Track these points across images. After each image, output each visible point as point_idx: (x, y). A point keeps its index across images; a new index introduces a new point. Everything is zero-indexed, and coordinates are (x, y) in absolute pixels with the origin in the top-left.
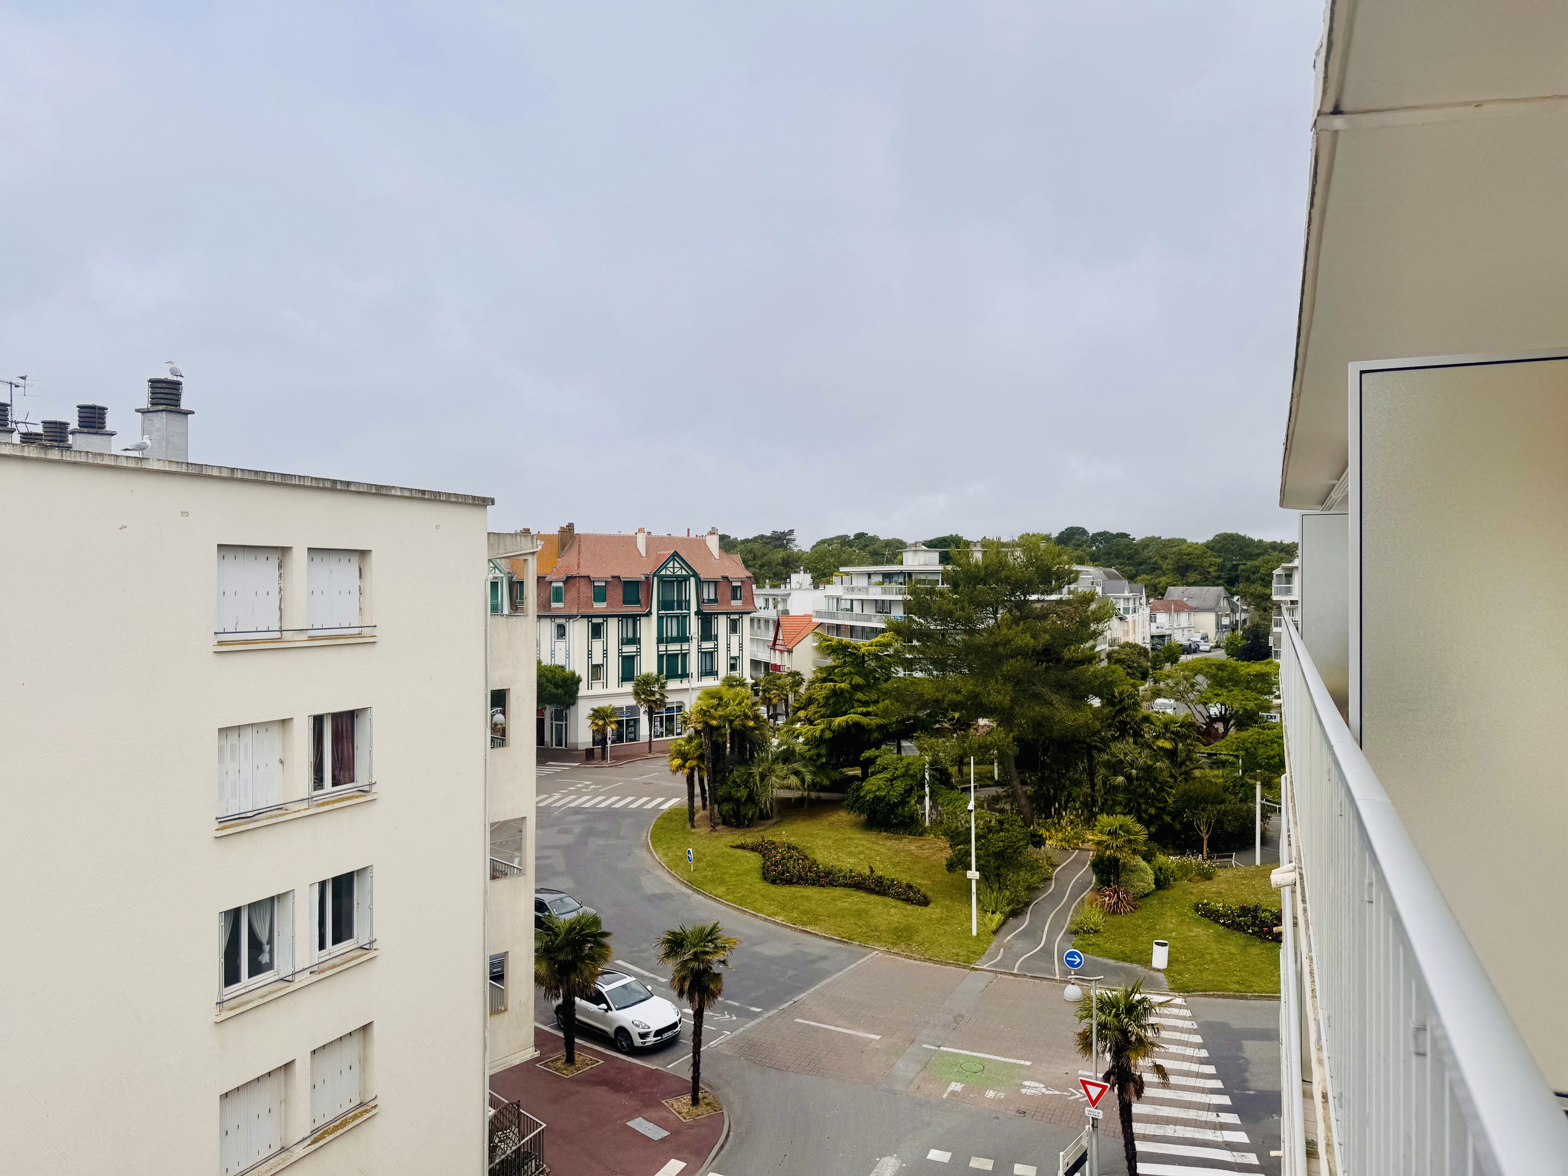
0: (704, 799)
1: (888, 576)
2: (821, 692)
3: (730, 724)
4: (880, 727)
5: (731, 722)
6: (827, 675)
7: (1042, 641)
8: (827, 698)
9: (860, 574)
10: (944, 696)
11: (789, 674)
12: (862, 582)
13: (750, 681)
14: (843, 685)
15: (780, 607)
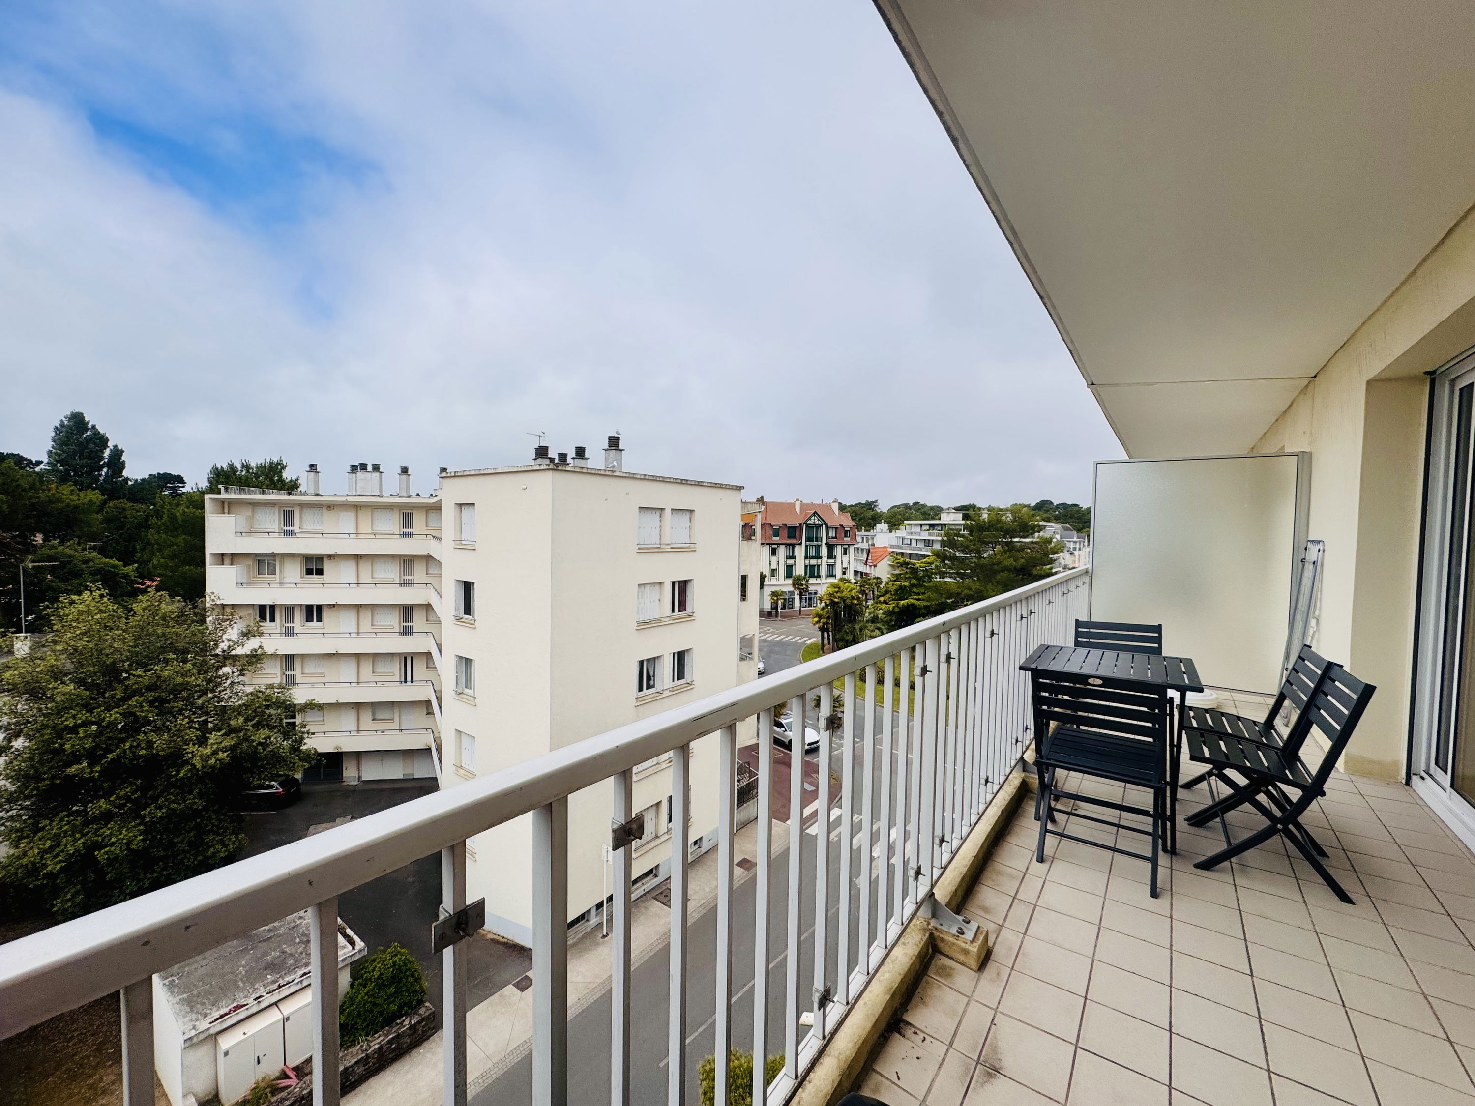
0: (829, 640)
1: (932, 526)
2: (892, 588)
3: (844, 602)
4: (926, 607)
5: (844, 601)
6: (897, 578)
7: (1020, 563)
8: (897, 590)
9: (916, 525)
10: (962, 591)
11: (874, 578)
12: (918, 529)
13: (853, 581)
14: (905, 584)
15: (870, 542)
